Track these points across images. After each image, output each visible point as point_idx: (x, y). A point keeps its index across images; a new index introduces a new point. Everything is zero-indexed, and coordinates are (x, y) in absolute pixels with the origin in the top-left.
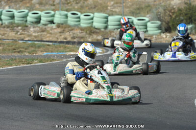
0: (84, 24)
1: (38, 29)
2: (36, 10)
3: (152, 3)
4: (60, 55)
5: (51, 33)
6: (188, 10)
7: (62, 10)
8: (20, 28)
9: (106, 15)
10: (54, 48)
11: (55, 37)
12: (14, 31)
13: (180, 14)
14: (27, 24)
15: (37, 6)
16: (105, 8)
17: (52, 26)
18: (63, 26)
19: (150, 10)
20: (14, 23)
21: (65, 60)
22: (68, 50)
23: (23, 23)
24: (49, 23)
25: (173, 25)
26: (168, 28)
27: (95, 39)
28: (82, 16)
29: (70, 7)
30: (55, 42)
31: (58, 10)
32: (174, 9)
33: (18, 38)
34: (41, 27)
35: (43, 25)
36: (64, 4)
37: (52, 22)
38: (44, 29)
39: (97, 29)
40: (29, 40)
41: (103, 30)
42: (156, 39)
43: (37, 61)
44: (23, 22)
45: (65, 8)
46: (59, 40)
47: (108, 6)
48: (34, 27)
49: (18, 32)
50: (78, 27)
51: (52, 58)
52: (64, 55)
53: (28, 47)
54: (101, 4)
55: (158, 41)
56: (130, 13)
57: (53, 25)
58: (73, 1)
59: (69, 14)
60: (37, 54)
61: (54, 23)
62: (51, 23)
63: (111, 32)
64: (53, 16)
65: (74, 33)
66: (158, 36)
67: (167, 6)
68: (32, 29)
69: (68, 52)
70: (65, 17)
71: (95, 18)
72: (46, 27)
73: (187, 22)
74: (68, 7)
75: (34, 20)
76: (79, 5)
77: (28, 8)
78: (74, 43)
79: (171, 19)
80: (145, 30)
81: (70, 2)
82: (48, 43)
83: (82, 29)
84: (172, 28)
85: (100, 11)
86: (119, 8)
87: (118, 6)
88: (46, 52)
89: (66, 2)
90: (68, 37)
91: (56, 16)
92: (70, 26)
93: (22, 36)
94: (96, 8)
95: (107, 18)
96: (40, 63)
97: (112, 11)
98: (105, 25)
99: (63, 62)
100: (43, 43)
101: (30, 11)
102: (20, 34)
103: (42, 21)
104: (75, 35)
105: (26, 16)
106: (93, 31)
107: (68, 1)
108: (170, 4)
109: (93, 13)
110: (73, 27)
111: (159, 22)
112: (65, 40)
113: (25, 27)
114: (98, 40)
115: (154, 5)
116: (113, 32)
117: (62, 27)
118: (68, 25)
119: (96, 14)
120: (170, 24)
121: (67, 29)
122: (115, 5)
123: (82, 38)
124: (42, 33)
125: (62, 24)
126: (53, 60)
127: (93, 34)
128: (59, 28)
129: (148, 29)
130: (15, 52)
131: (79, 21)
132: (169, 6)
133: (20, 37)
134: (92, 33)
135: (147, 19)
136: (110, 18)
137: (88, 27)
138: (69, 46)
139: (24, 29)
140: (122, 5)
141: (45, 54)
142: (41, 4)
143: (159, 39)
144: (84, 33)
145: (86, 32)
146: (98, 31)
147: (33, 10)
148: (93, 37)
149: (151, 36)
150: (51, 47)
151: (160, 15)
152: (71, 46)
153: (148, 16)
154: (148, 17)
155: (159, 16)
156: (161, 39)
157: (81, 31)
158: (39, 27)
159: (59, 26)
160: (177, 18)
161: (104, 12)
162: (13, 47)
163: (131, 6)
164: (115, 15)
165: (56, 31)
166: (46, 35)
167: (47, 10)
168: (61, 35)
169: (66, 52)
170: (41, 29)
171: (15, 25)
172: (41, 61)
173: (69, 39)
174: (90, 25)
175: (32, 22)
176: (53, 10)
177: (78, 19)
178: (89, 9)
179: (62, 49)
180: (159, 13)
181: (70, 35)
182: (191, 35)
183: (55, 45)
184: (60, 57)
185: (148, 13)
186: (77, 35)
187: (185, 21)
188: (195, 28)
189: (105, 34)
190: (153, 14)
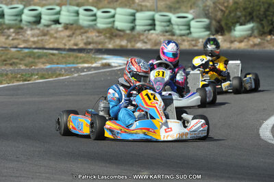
0: (102, 24)
1: (38, 32)
2: (35, 5)
4: (69, 68)
5: (56, 38)
6: (247, 3)
7: (70, 4)
8: (12, 30)
9: (132, 11)
10: (61, 58)
11: (61, 43)
12: (4, 35)
14: (22, 25)
16: (131, 2)
18: (72, 27)
19: (194, 3)
20: (4, 24)
21: (76, 75)
22: (81, 60)
23: (16, 24)
24: (52, 23)
25: (226, 24)
26: (219, 28)
27: (117, 46)
28: (99, 14)
29: (83, 1)
30: (64, 50)
31: (65, 5)
32: (228, 1)
33: (9, 45)
34: (42, 28)
35: (45, 25)
37: (57, 22)
38: (45, 31)
39: (120, 30)
40: (24, 48)
41: (128, 32)
43: (36, 77)
44: (17, 22)
45: (74, 2)
46: (67, 47)
48: (32, 29)
49: (9, 36)
50: (94, 29)
51: (58, 72)
52: (75, 68)
53: (25, 57)
56: (166, 7)
57: (58, 26)
59: (81, 10)
60: (36, 68)
61: (59, 23)
62: (55, 24)
63: (140, 34)
64: (59, 13)
65: (88, 37)
68: (29, 32)
69: (80, 63)
70: (74, 14)
71: (117, 16)
72: (49, 29)
73: (246, 19)
74: (80, 1)
75: (32, 19)
77: (24, 3)
79: (224, 15)
80: (188, 31)
82: (51, 52)
83: (100, 31)
84: (225, 27)
85: (124, 5)
86: (150, 1)
88: (50, 64)
90: (80, 42)
91: (62, 13)
92: (81, 27)
93: (15, 42)
94: (118, 1)
95: (133, 15)
96: (41, 79)
97: (141, 5)
98: (132, 25)
99: (73, 78)
101: (25, 6)
102: (13, 39)
103: (43, 21)
104: (90, 40)
105: (20, 14)
106: (114, 34)
109: (115, 9)
110: (87, 29)
111: (206, 21)
112: (75, 47)
113: (19, 29)
114: (121, 46)
116: (143, 35)
117: (71, 29)
119: (119, 10)
120: (223, 23)
121: (78, 32)
123: (99, 44)
124: (43, 37)
125: (72, 24)
126: (60, 75)
127: (114, 38)
128: (68, 31)
129: (192, 30)
130: (5, 65)
131: (95, 20)
133: (13, 44)
134: (113, 36)
135: (190, 16)
136: (138, 15)
137: (108, 28)
138: (81, 55)
139: (18, 33)
141: (48, 66)
144: (102, 37)
145: (105, 35)
146: (122, 33)
147: (30, 5)
148: (115, 42)
149: (196, 40)
150: (57, 57)
151: (208, 10)
152: (84, 55)
153: (191, 11)
154: (191, 14)
155: (207, 12)
157: (97, 34)
158: (39, 29)
159: (66, 27)
160: (232, 15)
161: (130, 7)
162: (3, 58)
164: (145, 11)
165: (62, 34)
166: (49, 40)
167: (50, 5)
168: (70, 41)
169: (78, 63)
170: (43, 31)
171: (4, 27)
172: (42, 77)
173: (81, 45)
174: (110, 26)
175: (29, 22)
176: (60, 5)
177: (93, 18)
179: (71, 59)
180: (207, 8)
181: (83, 40)
182: (251, 39)
183: (61, 54)
184: (69, 71)
185: (191, 7)
186: (93, 39)
187: (243, 18)
188: (258, 28)
189: (132, 38)
190: (198, 9)
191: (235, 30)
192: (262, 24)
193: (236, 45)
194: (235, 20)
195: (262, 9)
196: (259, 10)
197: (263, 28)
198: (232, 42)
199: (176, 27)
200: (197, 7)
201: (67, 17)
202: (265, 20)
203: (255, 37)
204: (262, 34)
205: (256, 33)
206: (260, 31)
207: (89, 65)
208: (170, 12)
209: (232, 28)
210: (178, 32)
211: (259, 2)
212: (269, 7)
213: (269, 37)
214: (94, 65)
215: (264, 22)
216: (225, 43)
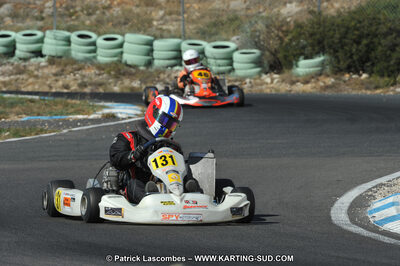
0: (104, 56)
1: (11, 68)
2: (6, 29)
3: (243, 13)
4: (55, 120)
5: (36, 77)
6: (316, 26)
7: (58, 28)
9: (149, 38)
10: (43, 107)
11: (44, 84)
13: (300, 34)
15: (8, 21)
16: (146, 25)
17: (39, 63)
18: (61, 61)
19: (239, 27)
21: (65, 131)
22: (73, 110)
24: (29, 55)
25: (285, 57)
26: (275, 62)
27: (126, 88)
28: (100, 41)
29: (76, 23)
30: (45, 94)
31: (50, 28)
32: (288, 23)
34: (16, 63)
35: (20, 59)
36: (61, 16)
37: (39, 53)
38: (22, 68)
39: (130, 66)
41: (142, 68)
42: (252, 87)
43: (7, 134)
45: (64, 25)
46: (54, 90)
47: (152, 20)
50: (93, 64)
51: (39, 127)
52: (64, 120)
54: (138, 15)
55: (256, 90)
56: (198, 33)
57: (40, 59)
58: (82, 11)
59: (74, 37)
60: (8, 120)
61: (42, 56)
62: (37, 56)
63: (160, 71)
64: (41, 41)
65: (84, 76)
66: (255, 79)
67: (274, 19)
69: (70, 114)
70: (64, 43)
71: (125, 45)
72: (27, 63)
73: (314, 49)
74: (72, 23)
75: (2, 50)
76: (94, 18)
78: (82, 96)
79: (281, 43)
80: (229, 68)
81: (76, 12)
82: (30, 97)
83: (101, 67)
84: (283, 62)
85: (137, 30)
86: (174, 23)
87: (173, 20)
88: (27, 115)
89: (67, 12)
90: (72, 83)
91: (46, 40)
92: (74, 62)
94: (127, 23)
95: (150, 44)
96: (14, 137)
97: (161, 29)
98: (148, 58)
99: (60, 135)
100: (20, 96)
103: (17, 52)
104: (86, 80)
106: (122, 71)
107: (72, 11)
108: (279, 14)
109: (123, 35)
110: (82, 64)
111: (257, 52)
112: (65, 91)
114: (132, 89)
115: (247, 16)
116: (164, 72)
117: (59, 64)
118: (72, 59)
119: (129, 37)
120: (280, 55)
121: (69, 68)
122: (168, 17)
123: (101, 85)
124: (21, 77)
125: (60, 57)
126: (42, 131)
127: (123, 78)
128: (54, 67)
129: (235, 65)
131: (94, 51)
132: (277, 19)
134: (120, 74)
135: (233, 45)
136: (157, 44)
137: (112, 62)
138: (74, 101)
140: (181, 18)
141: (25, 118)
142: (14, 16)
143: (257, 85)
144: (105, 75)
145: (109, 73)
146: (133, 70)
148: (122, 83)
149: (242, 79)
150: (37, 105)
151: (259, 36)
152: (78, 102)
153: (234, 38)
154: (234, 42)
155: (256, 39)
156: (261, 85)
157: (97, 72)
158: (12, 64)
159: (53, 60)
160: (294, 43)
161: (145, 32)
163: (199, 18)
164: (167, 38)
165: (46, 71)
166: (27, 80)
167: (28, 29)
168: (57, 81)
169: (68, 114)
170: (17, 67)
172: (16, 134)
173: (74, 87)
174: (116, 59)
176: (41, 29)
177: (92, 48)
178: (114, 26)
179: (60, 107)
180: (258, 34)
181: (76, 79)
182: (322, 78)
183: (44, 100)
184: (56, 125)
185: (234, 33)
186: (91, 78)
187: (310, 48)
188: (331, 63)
189: (148, 77)
190: (244, 34)
191: (297, 66)
192: (337, 57)
193: (299, 88)
194: (298, 52)
195: (337, 36)
196: (332, 37)
197: (339, 62)
198: (293, 83)
199: (211, 61)
200: (242, 32)
201: (53, 47)
202: (340, 50)
203: (328, 76)
204: (338, 71)
205: (328, 69)
206: (334, 67)
207: (85, 117)
208: (204, 39)
209: (294, 62)
210: (214, 68)
211: (333, 25)
212: (346, 33)
213: (347, 76)
214: (92, 117)
215: (340, 54)
216: (284, 85)
